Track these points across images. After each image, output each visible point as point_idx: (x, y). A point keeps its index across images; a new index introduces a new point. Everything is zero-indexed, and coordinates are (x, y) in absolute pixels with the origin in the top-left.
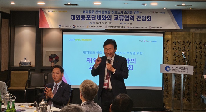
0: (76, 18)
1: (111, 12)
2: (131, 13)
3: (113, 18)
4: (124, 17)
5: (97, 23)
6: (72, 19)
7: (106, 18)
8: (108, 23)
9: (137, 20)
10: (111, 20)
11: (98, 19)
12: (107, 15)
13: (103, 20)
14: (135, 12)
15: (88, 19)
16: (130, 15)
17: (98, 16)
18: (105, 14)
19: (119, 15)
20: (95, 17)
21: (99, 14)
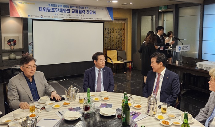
0: (43, 10)
1: (70, 7)
2: (83, 8)
3: (71, 11)
4: (79, 11)
5: (60, 15)
6: (40, 10)
7: (66, 11)
8: (68, 15)
9: (87, 14)
10: (69, 12)
11: (60, 11)
12: (67, 8)
13: (64, 12)
14: (86, 8)
15: (53, 11)
16: (82, 9)
17: (60, 9)
18: (65, 8)
19: (75, 9)
20: (58, 10)
21: (61, 8)
